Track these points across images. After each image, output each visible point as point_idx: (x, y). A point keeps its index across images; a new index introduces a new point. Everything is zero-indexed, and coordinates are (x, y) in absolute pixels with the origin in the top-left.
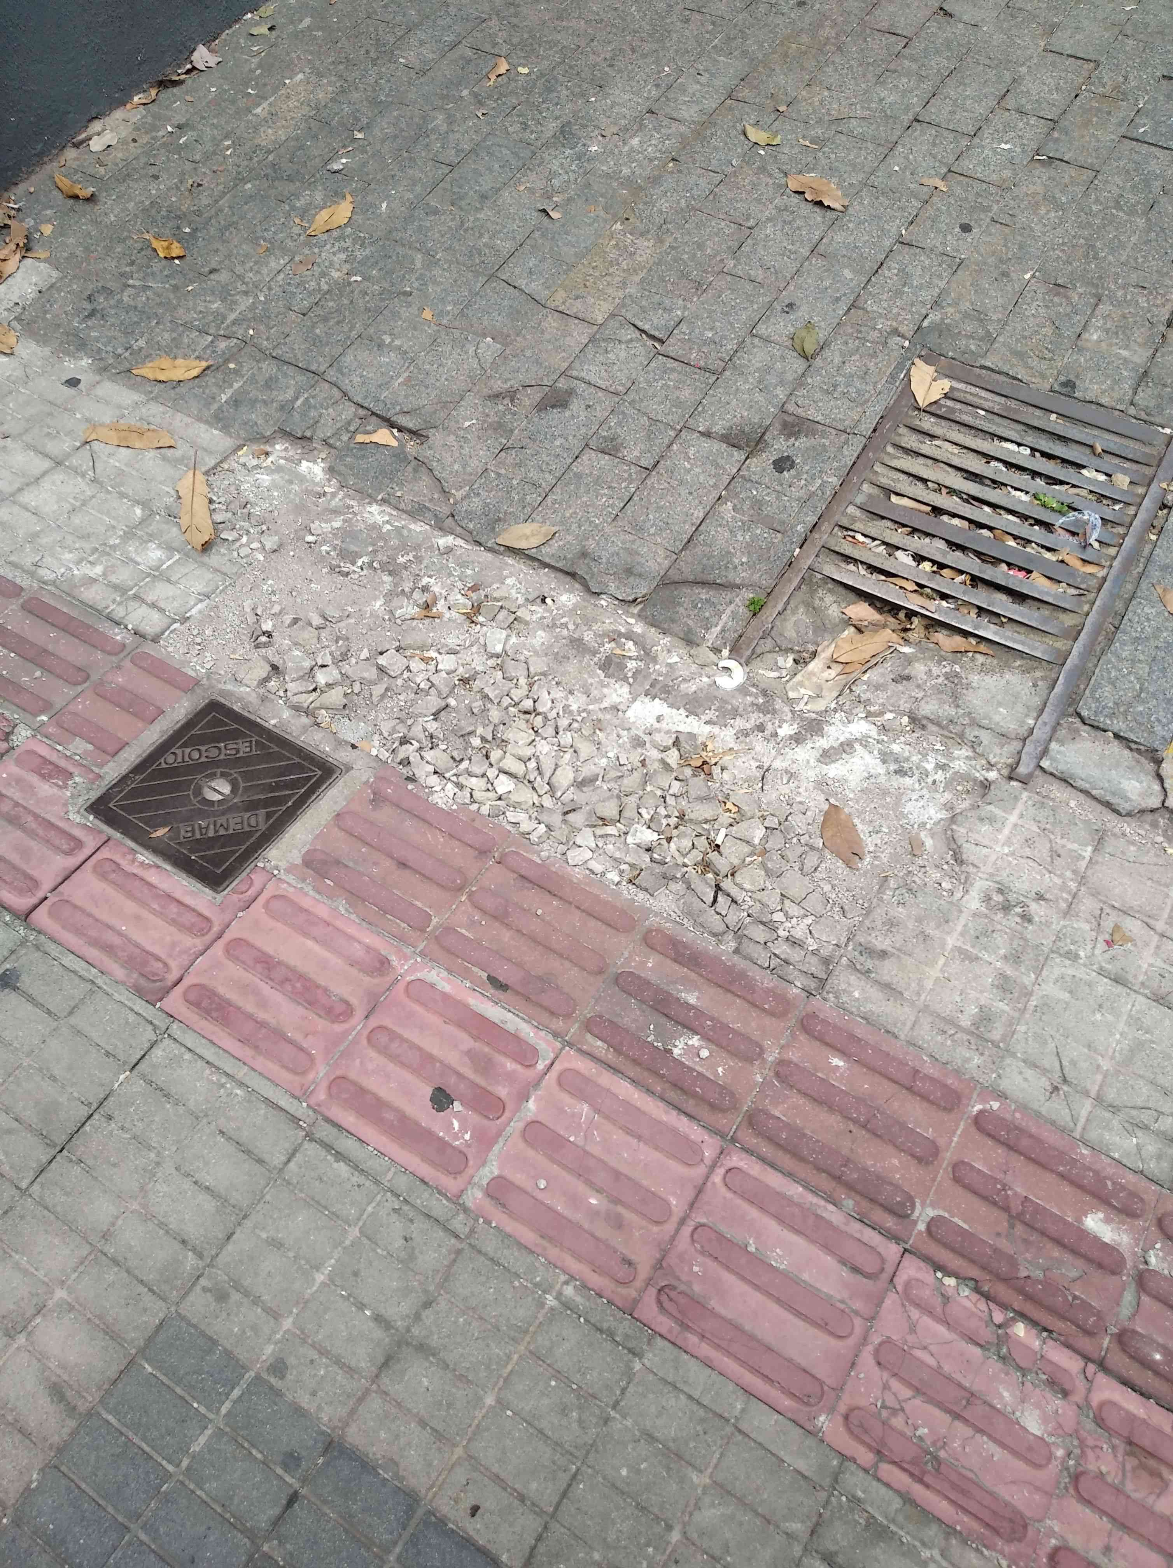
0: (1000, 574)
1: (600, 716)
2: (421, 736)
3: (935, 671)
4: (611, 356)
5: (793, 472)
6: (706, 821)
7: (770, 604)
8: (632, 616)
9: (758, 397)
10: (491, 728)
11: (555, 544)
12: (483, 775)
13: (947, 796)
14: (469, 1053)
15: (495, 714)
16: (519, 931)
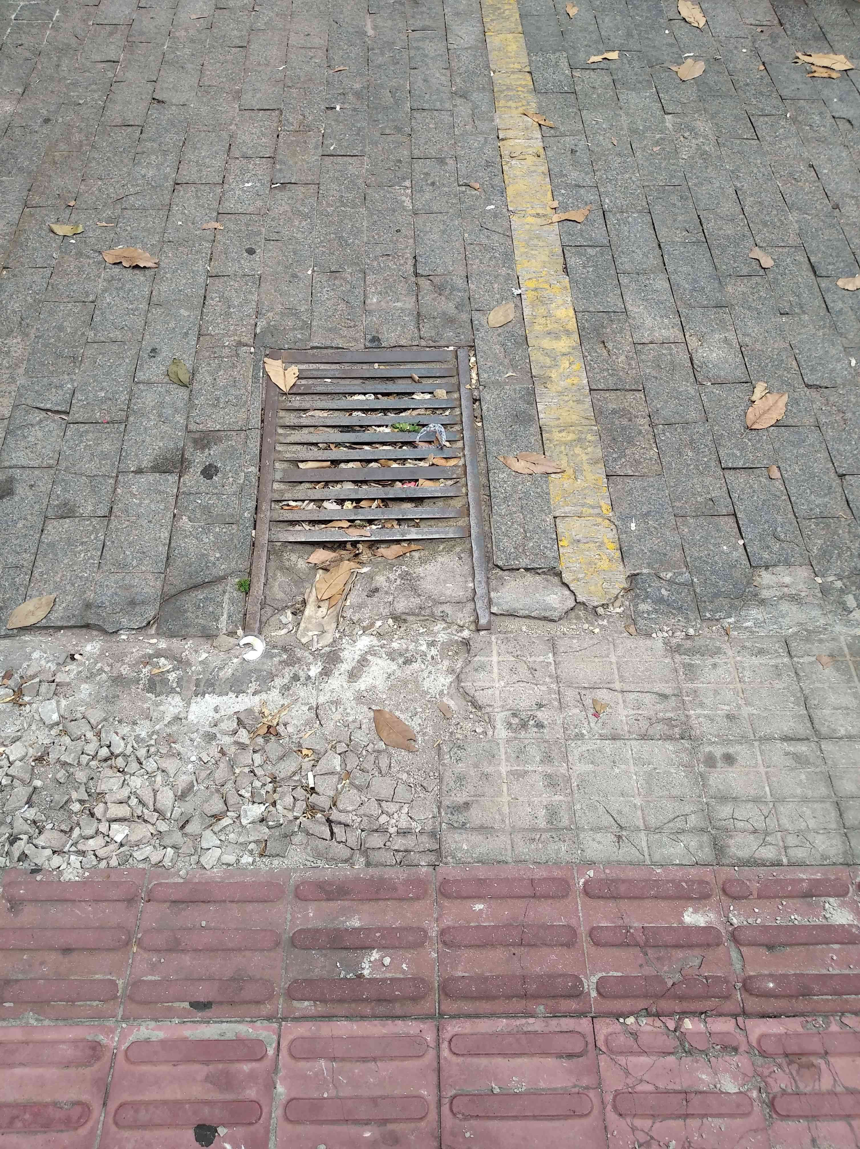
0: (398, 490)
1: (168, 731)
2: (26, 827)
3: (392, 577)
4: (31, 439)
5: (220, 475)
6: (294, 774)
7: (254, 580)
8: (152, 636)
9: (164, 428)
10: (83, 789)
11: (60, 609)
12: (97, 832)
13: (446, 663)
14: (208, 1079)
15: (81, 776)
16: (195, 950)
